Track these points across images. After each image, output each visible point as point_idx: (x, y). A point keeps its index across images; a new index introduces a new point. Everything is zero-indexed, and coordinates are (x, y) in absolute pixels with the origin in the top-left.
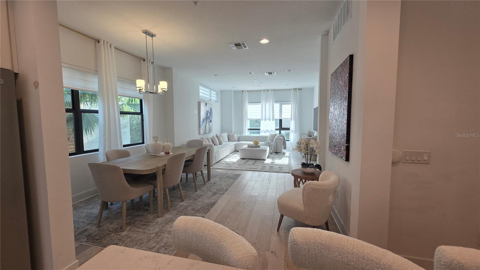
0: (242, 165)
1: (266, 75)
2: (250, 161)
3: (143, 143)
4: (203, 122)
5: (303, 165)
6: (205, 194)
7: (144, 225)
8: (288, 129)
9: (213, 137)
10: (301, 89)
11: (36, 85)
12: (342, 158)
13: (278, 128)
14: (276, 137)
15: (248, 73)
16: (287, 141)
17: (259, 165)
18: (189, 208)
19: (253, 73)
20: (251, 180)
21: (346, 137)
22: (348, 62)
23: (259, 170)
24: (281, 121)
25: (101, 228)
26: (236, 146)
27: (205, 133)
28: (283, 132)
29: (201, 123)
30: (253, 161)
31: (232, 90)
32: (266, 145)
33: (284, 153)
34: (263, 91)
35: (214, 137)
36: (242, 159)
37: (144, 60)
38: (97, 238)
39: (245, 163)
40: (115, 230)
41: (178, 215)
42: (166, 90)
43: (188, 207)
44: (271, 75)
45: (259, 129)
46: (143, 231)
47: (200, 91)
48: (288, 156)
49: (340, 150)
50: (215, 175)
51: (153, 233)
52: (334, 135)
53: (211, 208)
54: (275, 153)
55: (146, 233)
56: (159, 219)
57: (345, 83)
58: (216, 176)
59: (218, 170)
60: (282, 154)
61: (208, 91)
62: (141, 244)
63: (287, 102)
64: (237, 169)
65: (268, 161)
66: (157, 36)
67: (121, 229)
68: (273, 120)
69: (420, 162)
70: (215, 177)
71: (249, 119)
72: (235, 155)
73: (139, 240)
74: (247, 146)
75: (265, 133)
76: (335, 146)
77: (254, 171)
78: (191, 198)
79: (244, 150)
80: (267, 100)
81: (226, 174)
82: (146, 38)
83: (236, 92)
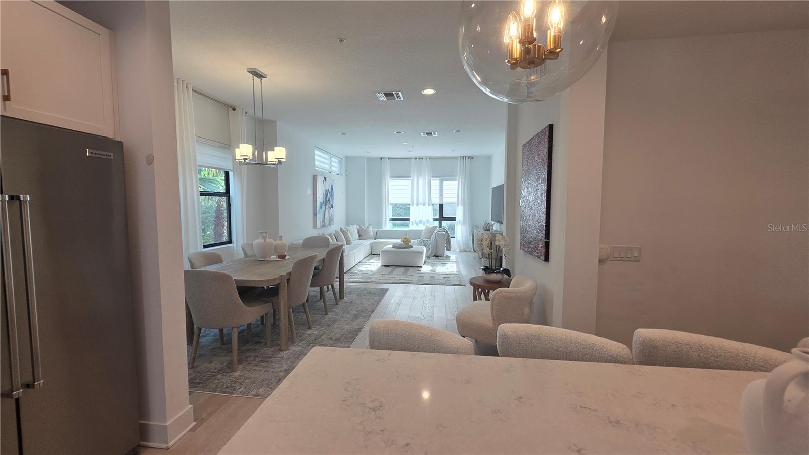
0: (387, 276)
1: (423, 136)
2: (398, 269)
3: (230, 242)
4: (321, 208)
5: (486, 269)
6: (341, 318)
7: (263, 362)
8: (453, 219)
9: (336, 232)
10: (472, 158)
11: (150, 161)
12: (539, 258)
13: (438, 217)
14: (436, 231)
15: (395, 133)
16: (451, 237)
17: (412, 274)
18: (323, 337)
19: (403, 133)
20: (406, 297)
21: (545, 230)
22: (547, 133)
23: (415, 281)
24: (441, 206)
25: (198, 369)
26: (372, 246)
27: (324, 226)
28: (444, 224)
29: (318, 210)
30: (403, 269)
31: (364, 157)
32: (420, 244)
33: (448, 257)
34: (413, 158)
35: (338, 231)
36: (385, 266)
37: (234, 109)
38: (198, 381)
39: (390, 273)
40: (221, 370)
41: (310, 347)
42: (284, 160)
43: (322, 335)
44: (429, 137)
45: (408, 220)
46: (265, 369)
47: (316, 157)
48: (455, 260)
49: (536, 248)
50: (349, 290)
51: (280, 371)
52: (528, 228)
53: (357, 335)
54: (434, 256)
55: (269, 371)
56: (282, 353)
57: (543, 159)
58: (351, 291)
59: (352, 284)
60: (445, 258)
61: (327, 156)
62: (269, 385)
63: (450, 176)
64: (381, 281)
65: (426, 269)
66: (268, 77)
67: (230, 367)
68: (429, 206)
69: (630, 259)
70: (350, 294)
71: (392, 204)
72: (372, 261)
73: (264, 380)
74: (391, 246)
75: (417, 225)
76: (530, 243)
77: (408, 283)
78: (322, 324)
79: (387, 252)
80: (419, 174)
81: (365, 288)
82: (253, 80)
83: (370, 159)
